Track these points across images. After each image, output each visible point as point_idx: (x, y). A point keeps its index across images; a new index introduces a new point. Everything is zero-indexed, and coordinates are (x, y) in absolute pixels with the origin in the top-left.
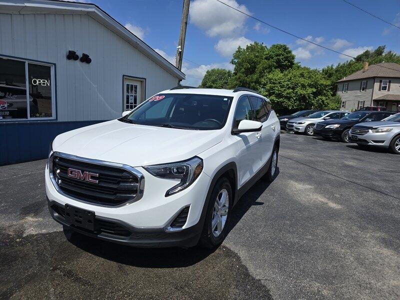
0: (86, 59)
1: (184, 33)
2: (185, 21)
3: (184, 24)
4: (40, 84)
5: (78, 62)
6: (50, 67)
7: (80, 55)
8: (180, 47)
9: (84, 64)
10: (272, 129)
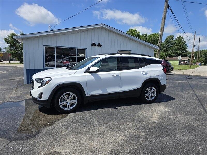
0: (99, 45)
1: (163, 25)
2: (164, 18)
3: (163, 20)
4: (81, 56)
5: (96, 47)
6: (85, 50)
7: (97, 44)
8: (160, 32)
9: (99, 47)
10: (142, 73)
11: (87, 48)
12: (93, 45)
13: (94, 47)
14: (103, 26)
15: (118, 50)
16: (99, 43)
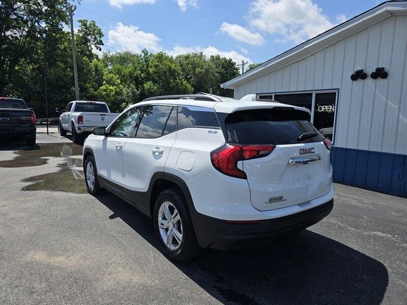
4: (325, 110)
6: (336, 94)
7: (370, 70)
10: (153, 153)
11: (338, 89)
13: (360, 82)
14: (389, 8)
16: (380, 66)
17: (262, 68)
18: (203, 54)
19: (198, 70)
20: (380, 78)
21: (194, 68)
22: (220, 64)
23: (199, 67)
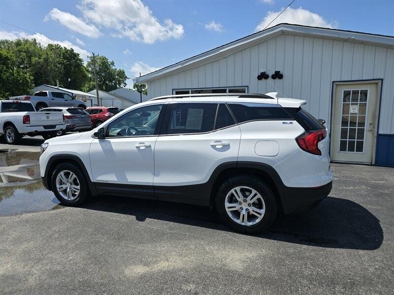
0: (278, 75)
5: (270, 80)
6: (245, 90)
9: (277, 80)
10: (213, 147)
11: (248, 86)
12: (263, 76)
13: (263, 81)
14: (284, 29)
15: (333, 82)
16: (277, 70)
17: (180, 66)
18: (37, 42)
19: (34, 59)
20: (277, 78)
21: (30, 57)
22: (60, 55)
23: (36, 56)
